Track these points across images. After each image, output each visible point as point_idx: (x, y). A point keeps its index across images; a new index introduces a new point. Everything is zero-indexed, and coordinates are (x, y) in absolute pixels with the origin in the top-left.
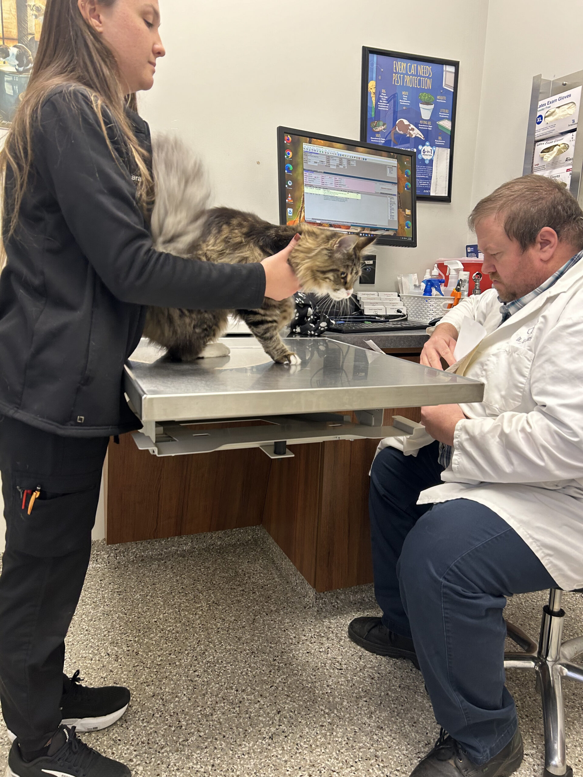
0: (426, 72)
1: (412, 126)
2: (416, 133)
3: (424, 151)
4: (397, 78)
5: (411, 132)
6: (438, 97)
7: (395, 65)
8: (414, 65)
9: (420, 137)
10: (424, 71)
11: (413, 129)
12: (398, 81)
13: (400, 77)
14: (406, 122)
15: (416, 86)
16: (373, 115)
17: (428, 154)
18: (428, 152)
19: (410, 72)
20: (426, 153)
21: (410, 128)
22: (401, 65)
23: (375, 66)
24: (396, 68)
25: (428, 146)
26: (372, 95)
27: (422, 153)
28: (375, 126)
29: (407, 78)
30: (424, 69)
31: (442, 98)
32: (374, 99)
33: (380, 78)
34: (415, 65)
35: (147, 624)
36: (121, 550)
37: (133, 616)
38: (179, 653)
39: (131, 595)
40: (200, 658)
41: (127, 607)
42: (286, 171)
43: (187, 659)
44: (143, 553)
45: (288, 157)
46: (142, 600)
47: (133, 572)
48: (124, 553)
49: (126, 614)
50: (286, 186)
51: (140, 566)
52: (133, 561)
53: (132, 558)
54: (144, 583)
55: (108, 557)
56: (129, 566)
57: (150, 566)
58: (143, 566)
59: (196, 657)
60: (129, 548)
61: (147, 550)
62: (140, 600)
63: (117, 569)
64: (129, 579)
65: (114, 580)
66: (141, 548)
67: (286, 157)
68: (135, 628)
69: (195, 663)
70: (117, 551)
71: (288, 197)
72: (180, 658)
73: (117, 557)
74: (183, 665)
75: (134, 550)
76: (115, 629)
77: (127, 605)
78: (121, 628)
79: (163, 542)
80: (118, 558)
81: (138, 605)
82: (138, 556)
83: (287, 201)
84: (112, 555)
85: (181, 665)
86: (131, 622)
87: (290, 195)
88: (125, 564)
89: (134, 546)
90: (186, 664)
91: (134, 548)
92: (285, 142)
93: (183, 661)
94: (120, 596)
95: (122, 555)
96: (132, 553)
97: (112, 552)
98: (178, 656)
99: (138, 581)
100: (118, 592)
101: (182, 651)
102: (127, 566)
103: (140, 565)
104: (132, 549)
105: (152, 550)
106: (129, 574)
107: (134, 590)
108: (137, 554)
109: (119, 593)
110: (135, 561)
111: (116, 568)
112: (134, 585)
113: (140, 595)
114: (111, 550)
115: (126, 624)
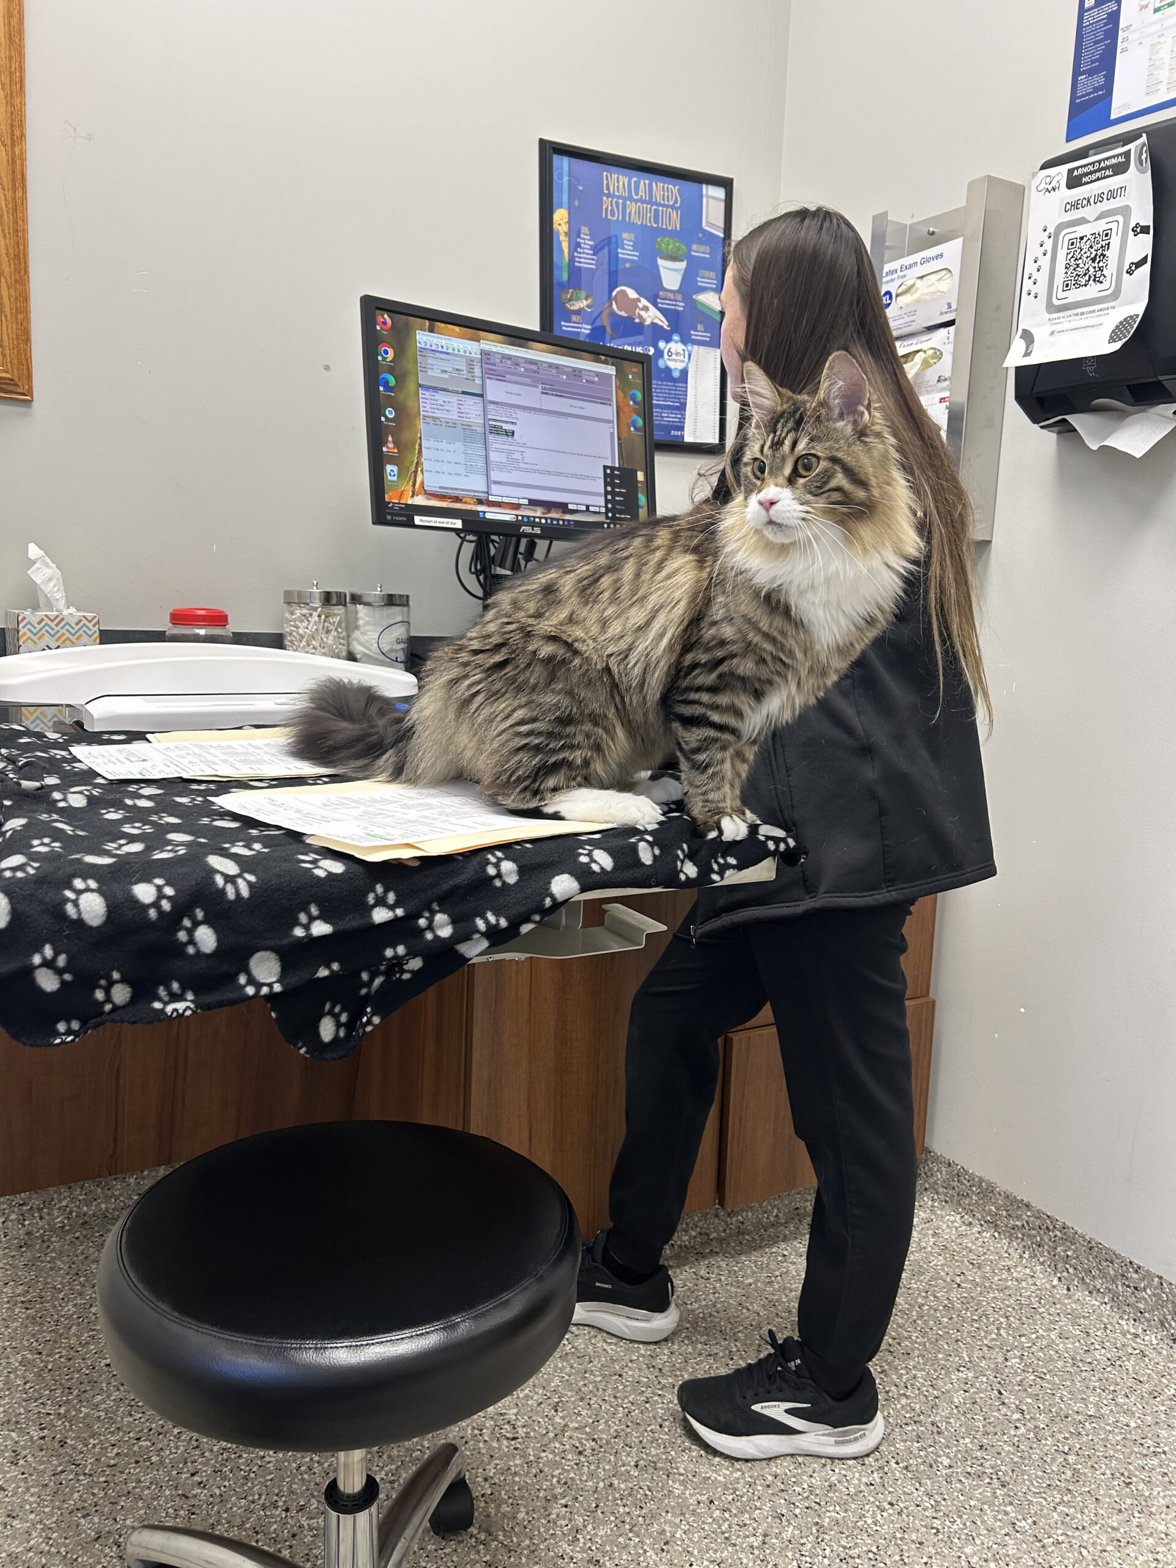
0: (668, 196)
1: (644, 302)
2: (652, 316)
3: (669, 351)
4: (612, 205)
5: (643, 313)
6: (694, 247)
7: (607, 179)
8: (644, 182)
9: (660, 323)
10: (664, 195)
11: (646, 309)
12: (612, 211)
13: (617, 203)
14: (632, 294)
15: (650, 222)
16: (565, 276)
17: (678, 358)
18: (677, 354)
19: (637, 194)
20: (674, 357)
21: (640, 305)
22: (617, 181)
23: (566, 179)
24: (608, 184)
25: (676, 342)
26: (562, 237)
27: (666, 356)
28: (570, 300)
29: (632, 207)
30: (664, 191)
31: (702, 248)
32: (565, 246)
33: (576, 203)
34: (647, 182)
35: (87, 1372)
36: (33, 1204)
37: (57, 1356)
38: (159, 1434)
39: (55, 1307)
40: (207, 1443)
41: (44, 1337)
42: (381, 388)
43: (177, 1448)
44: (85, 1208)
45: (384, 359)
46: (79, 1318)
47: (61, 1253)
48: (40, 1210)
49: (40, 1353)
50: (383, 419)
51: (77, 1238)
52: (63, 1227)
53: (58, 1220)
54: (85, 1276)
55: (3, 1222)
56: (53, 1240)
57: (102, 1235)
58: (85, 1236)
59: (197, 1440)
60: (52, 1199)
61: (95, 1200)
62: (75, 1316)
63: (24, 1249)
64: (52, 1269)
65: (17, 1275)
66: (81, 1197)
67: (380, 358)
68: (61, 1384)
69: (194, 1455)
70: (24, 1208)
71: (387, 441)
72: (160, 1446)
73: (24, 1220)
74: (167, 1461)
75: (64, 1203)
76: (13, 1389)
77: (44, 1331)
78: (27, 1386)
79: (132, 1180)
80: (27, 1223)
81: (70, 1328)
82: (74, 1214)
83: (385, 449)
84: (13, 1217)
85: (161, 1462)
86: (50, 1370)
87: (390, 439)
88: (42, 1236)
89: (66, 1194)
90: (174, 1458)
91: (65, 1198)
92: (378, 328)
93: (168, 1452)
94: (29, 1311)
95: (36, 1215)
96: (59, 1209)
97: (13, 1212)
98: (155, 1441)
99: (73, 1272)
100: (23, 1302)
101: (166, 1428)
102: (49, 1240)
103: (77, 1235)
104: (60, 1201)
105: (107, 1198)
106: (52, 1258)
107: (61, 1296)
108: (71, 1212)
109: (27, 1305)
110: (67, 1228)
111: (21, 1247)
112: (61, 1283)
113: (75, 1305)
114: (10, 1206)
115: (40, 1376)
